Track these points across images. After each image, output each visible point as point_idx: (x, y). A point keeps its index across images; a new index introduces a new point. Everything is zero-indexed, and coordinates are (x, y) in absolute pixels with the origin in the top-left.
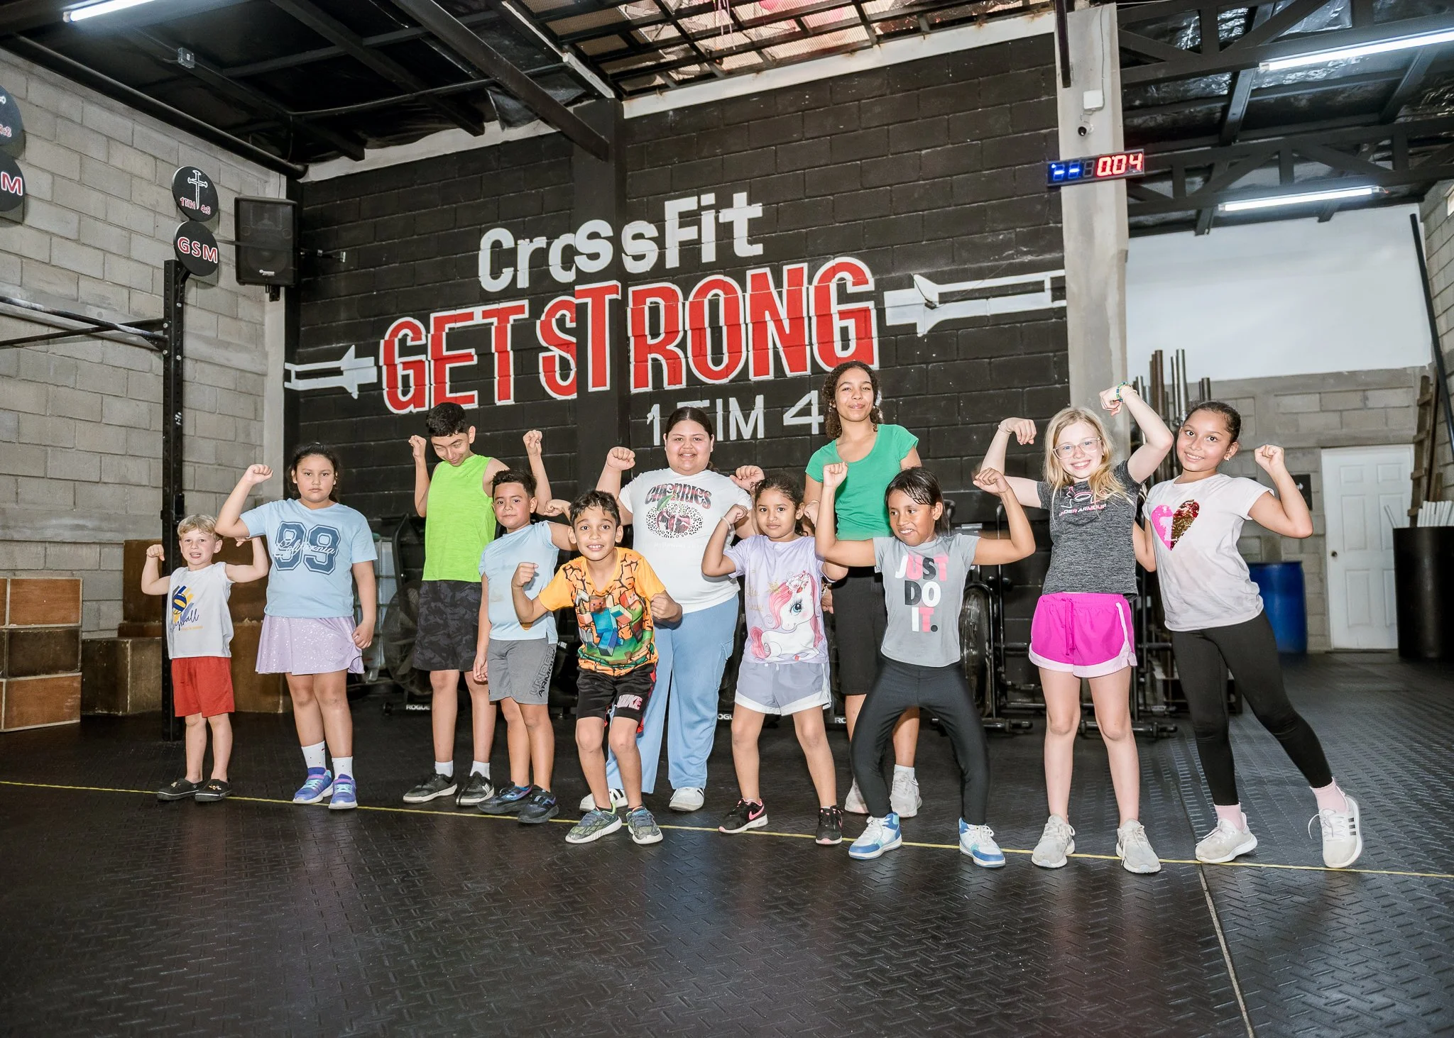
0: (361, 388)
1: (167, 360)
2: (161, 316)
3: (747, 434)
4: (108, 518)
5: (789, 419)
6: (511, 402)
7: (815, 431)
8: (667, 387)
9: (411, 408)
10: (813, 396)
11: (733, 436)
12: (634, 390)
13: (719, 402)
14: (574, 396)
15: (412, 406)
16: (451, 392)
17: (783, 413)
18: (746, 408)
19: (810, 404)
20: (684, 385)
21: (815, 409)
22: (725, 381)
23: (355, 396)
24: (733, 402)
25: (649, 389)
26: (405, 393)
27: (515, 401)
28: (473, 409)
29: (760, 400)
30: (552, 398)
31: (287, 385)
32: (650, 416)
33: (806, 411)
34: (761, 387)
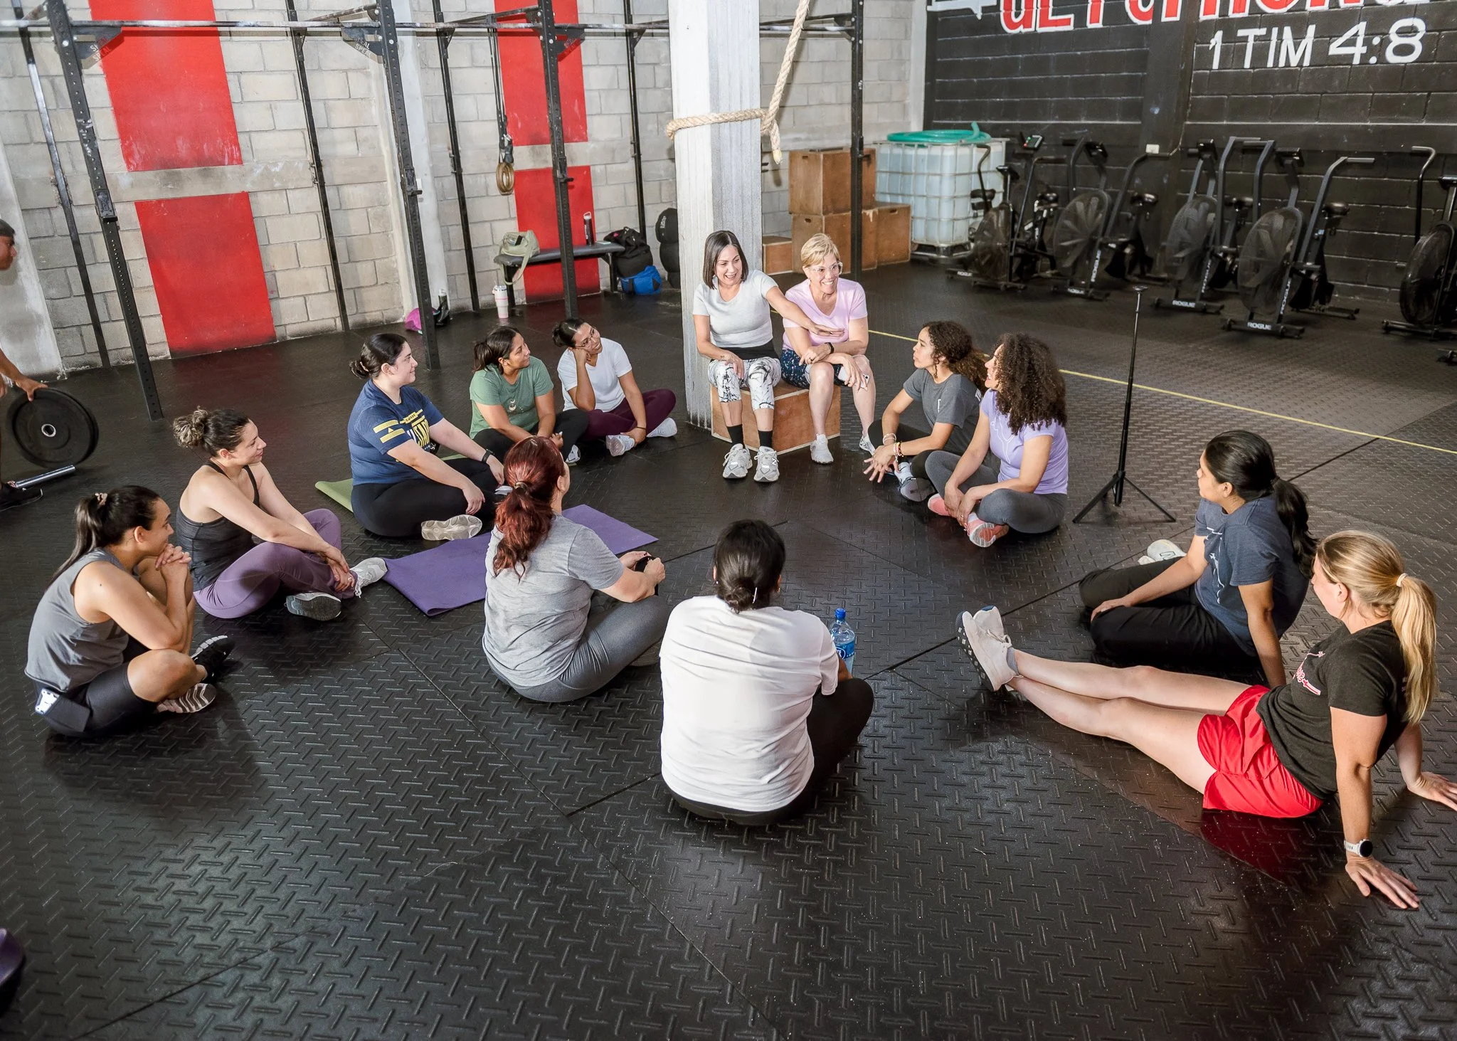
0: (985, 9)
1: (854, 44)
2: (849, 11)
3: (1294, 62)
4: (812, 131)
5: (1335, 49)
6: (1099, 25)
7: (1356, 61)
8: (1231, 15)
9: (1021, 29)
10: (1361, 27)
11: (1282, 63)
12: (1202, 17)
13: (1275, 31)
14: (1150, 22)
15: (1022, 26)
16: (1053, 15)
17: (1329, 43)
18: (1298, 36)
19: (1356, 35)
20: (1246, 14)
21: (1360, 40)
22: (1284, 10)
23: (979, 17)
24: (1287, 31)
25: (1216, 16)
26: (1017, 15)
27: (1104, 24)
28: (1068, 32)
29: (1311, 30)
30: (1132, 22)
31: (930, 8)
32: (1213, 42)
33: (1351, 42)
34: (1315, 17)
